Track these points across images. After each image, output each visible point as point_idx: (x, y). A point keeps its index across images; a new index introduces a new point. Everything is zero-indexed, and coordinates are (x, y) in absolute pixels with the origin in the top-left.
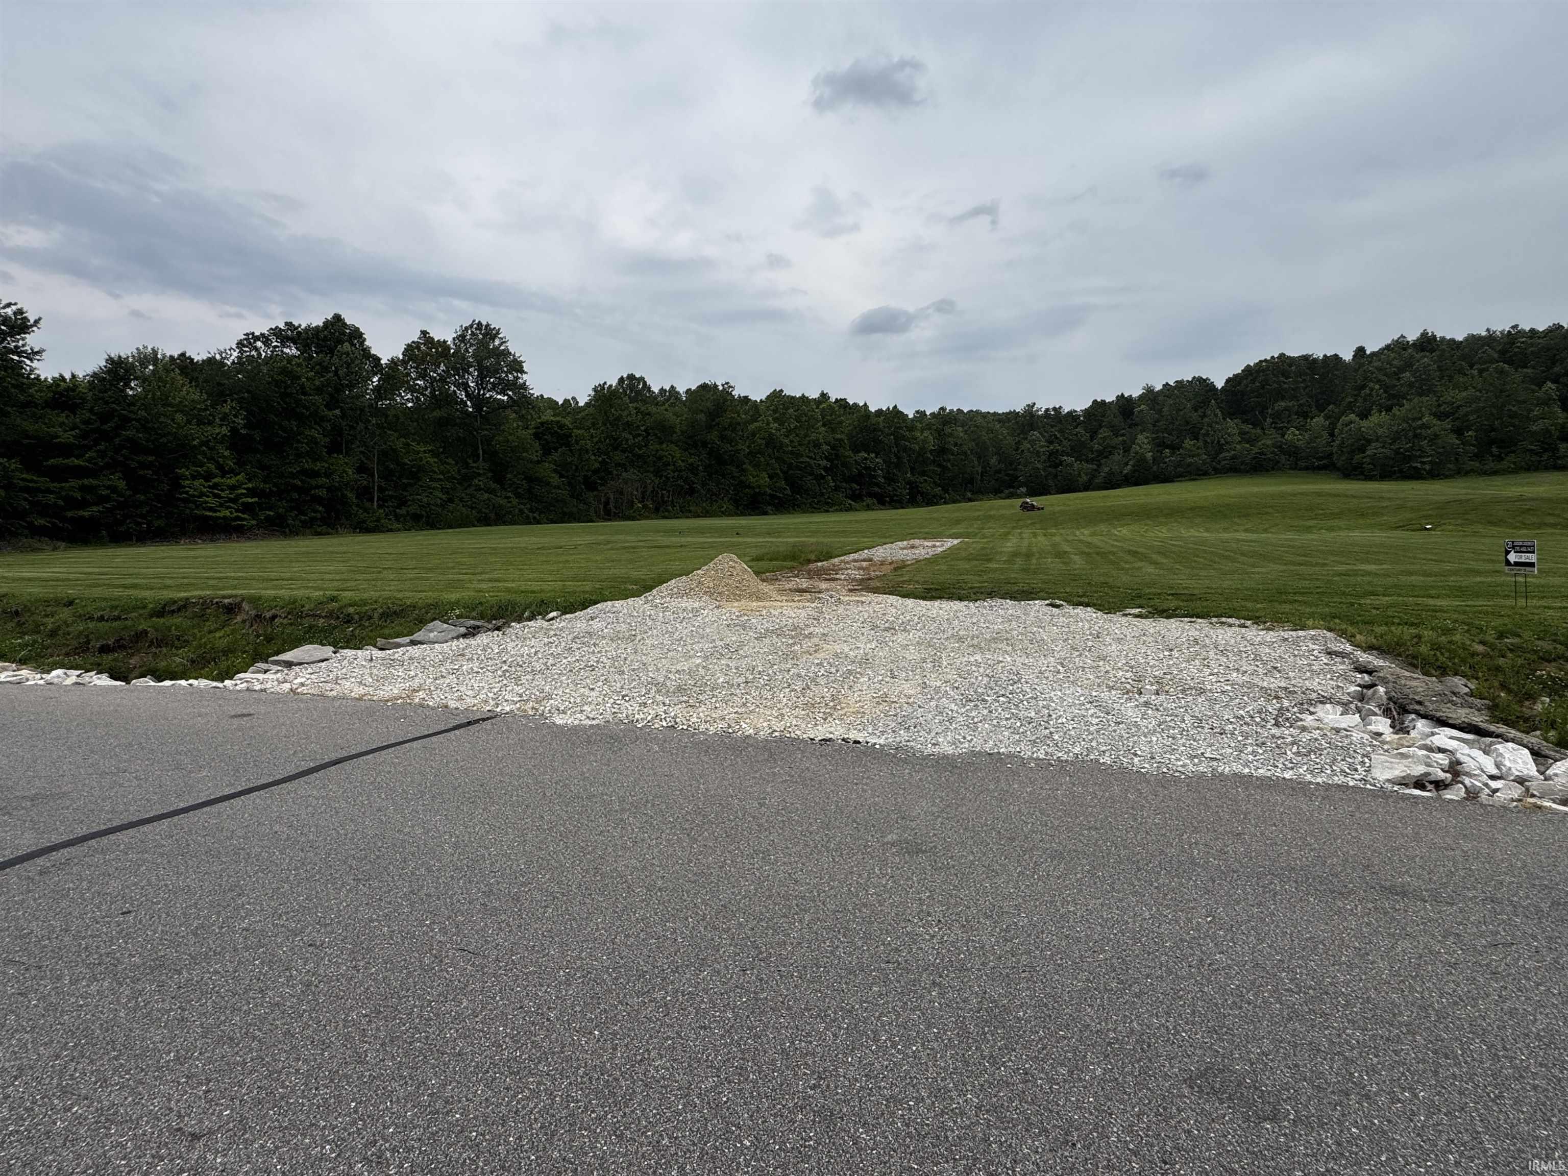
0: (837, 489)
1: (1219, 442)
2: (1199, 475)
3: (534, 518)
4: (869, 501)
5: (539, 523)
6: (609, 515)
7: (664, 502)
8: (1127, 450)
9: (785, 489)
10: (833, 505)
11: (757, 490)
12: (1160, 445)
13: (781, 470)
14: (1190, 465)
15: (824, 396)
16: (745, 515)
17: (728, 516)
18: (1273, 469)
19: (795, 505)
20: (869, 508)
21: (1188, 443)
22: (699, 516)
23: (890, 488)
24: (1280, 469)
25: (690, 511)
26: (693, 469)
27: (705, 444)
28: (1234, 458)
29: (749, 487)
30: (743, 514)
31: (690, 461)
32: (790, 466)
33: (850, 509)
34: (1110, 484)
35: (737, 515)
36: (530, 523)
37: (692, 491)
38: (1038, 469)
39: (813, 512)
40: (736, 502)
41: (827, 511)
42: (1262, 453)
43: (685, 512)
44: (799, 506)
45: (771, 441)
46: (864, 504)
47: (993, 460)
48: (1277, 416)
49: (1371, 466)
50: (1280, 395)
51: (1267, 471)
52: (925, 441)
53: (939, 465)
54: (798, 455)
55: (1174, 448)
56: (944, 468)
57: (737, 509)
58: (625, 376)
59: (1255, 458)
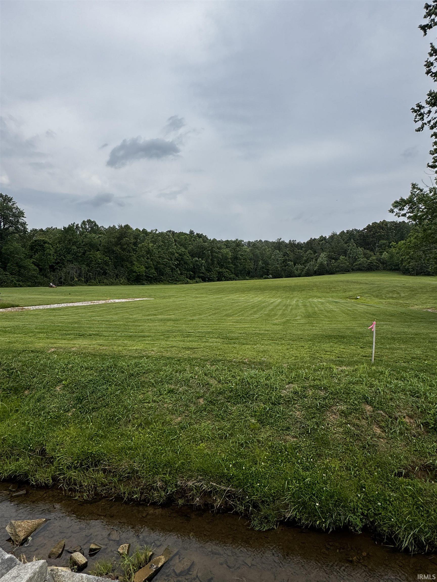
0: (181, 274)
1: (355, 257)
2: (346, 272)
3: (19, 284)
4: (198, 279)
5: (21, 286)
6: (61, 283)
7: (91, 279)
8: (316, 260)
9: (154, 273)
10: (179, 281)
11: (138, 274)
12: (330, 258)
13: (153, 265)
14: (342, 267)
15: (192, 232)
16: (133, 285)
17: (124, 285)
18: (376, 269)
19: (160, 280)
20: (197, 282)
21: (342, 257)
22: (107, 285)
23: (208, 274)
24: (379, 270)
25: (103, 283)
26: (106, 263)
27: (113, 251)
28: (360, 264)
29: (135, 272)
30: (131, 284)
31: (105, 259)
32: (158, 263)
33: (187, 283)
34: (308, 274)
35: (129, 285)
36: (17, 287)
37: (105, 273)
38: (277, 267)
39: (168, 284)
40: (129, 280)
41: (176, 284)
42: (371, 263)
43: (101, 283)
44: (162, 281)
45: (149, 252)
46: (195, 281)
47: (260, 263)
48: (380, 246)
49: (412, 270)
50: (381, 238)
51: (374, 270)
52: (227, 253)
53: (235, 265)
54: (163, 258)
55: (336, 259)
56: (237, 266)
57: (129, 281)
58: (86, 220)
59: (369, 265)
